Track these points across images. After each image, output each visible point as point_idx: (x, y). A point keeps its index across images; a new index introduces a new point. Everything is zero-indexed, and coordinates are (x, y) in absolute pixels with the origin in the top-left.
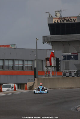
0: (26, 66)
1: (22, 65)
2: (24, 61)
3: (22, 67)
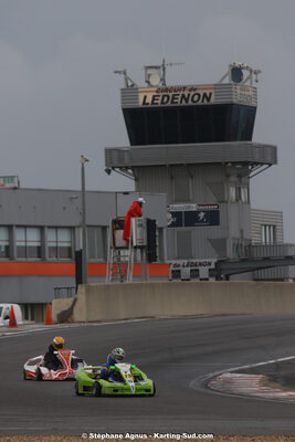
0: (50, 248)
1: (39, 244)
2: (46, 229)
3: (39, 248)
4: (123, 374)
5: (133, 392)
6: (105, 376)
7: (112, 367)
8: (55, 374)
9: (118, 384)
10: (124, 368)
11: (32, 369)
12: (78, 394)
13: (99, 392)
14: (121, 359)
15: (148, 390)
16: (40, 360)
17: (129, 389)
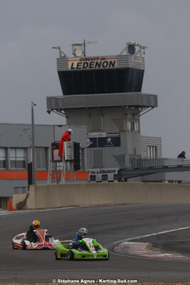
1: (4, 159)
2: (9, 149)
3: (4, 162)
4: (88, 245)
5: (95, 257)
6: (75, 247)
7: (80, 241)
8: (35, 245)
9: (85, 252)
10: (88, 241)
11: (19, 242)
12: (57, 259)
13: (72, 257)
14: (86, 235)
15: (105, 256)
16: (23, 236)
17: (92, 256)
